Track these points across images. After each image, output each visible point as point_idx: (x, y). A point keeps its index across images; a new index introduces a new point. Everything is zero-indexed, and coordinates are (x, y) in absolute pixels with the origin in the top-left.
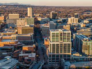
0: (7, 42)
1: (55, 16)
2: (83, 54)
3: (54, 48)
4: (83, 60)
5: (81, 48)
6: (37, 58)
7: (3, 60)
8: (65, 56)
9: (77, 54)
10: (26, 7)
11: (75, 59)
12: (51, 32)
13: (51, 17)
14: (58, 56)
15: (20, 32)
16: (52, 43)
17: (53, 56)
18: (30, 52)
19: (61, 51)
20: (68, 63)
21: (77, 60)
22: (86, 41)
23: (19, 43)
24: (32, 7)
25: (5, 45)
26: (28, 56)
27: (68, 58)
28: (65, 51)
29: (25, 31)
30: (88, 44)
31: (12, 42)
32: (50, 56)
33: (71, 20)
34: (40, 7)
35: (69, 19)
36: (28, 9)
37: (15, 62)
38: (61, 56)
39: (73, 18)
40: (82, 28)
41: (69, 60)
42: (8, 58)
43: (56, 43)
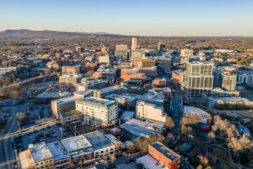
2: (224, 89)
3: (194, 83)
4: (225, 96)
6: (173, 92)
8: (205, 91)
9: (218, 90)
11: (216, 94)
12: (192, 65)
14: (197, 91)
16: (192, 77)
17: (193, 90)
20: (210, 98)
21: (218, 95)
23: (145, 77)
25: (131, 79)
27: (209, 93)
28: (206, 86)
30: (231, 79)
32: (189, 90)
33: (185, 53)
35: (183, 51)
38: (201, 91)
39: (187, 50)
41: (209, 95)
43: (196, 77)
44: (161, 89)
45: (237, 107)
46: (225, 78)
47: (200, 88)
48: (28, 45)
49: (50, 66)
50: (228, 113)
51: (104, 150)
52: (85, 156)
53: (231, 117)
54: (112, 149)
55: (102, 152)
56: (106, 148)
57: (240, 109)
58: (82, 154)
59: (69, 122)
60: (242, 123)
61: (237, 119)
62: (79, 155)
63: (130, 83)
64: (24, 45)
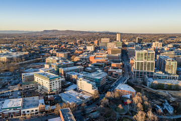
0: (100, 60)
1: (140, 41)
2: (166, 73)
3: (138, 66)
4: (166, 78)
5: (164, 68)
6: (123, 73)
7: (96, 72)
8: (148, 73)
9: (161, 73)
10: (115, 34)
11: (157, 76)
12: (137, 52)
13: (137, 42)
14: (141, 73)
15: (110, 52)
16: (137, 61)
17: (138, 72)
18: (118, 69)
19: (145, 68)
20: (151, 79)
22: (169, 61)
23: (109, 61)
24: (121, 34)
25: (97, 62)
26: (115, 71)
27: (151, 75)
28: (148, 69)
29: (114, 52)
30: (172, 64)
31: (103, 60)
32: (135, 72)
33: (156, 45)
34: (128, 34)
35: (154, 43)
36: (117, 34)
37: (105, 74)
38: (145, 73)
39: (157, 42)
40: (166, 51)
41: (152, 77)
42: (100, 71)
43: (140, 61)
44: (115, 70)
45: (170, 88)
46: (167, 63)
47: (143, 71)
48: (50, 39)
49: (51, 52)
50: (161, 92)
51: (30, 110)
52: (14, 113)
53: (162, 96)
54: (36, 110)
55: (28, 112)
56: (32, 109)
57: (174, 90)
58: (12, 111)
59: (27, 89)
60: (169, 102)
61: (165, 98)
62: (10, 112)
63: (95, 65)
64: (48, 39)
